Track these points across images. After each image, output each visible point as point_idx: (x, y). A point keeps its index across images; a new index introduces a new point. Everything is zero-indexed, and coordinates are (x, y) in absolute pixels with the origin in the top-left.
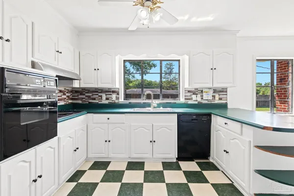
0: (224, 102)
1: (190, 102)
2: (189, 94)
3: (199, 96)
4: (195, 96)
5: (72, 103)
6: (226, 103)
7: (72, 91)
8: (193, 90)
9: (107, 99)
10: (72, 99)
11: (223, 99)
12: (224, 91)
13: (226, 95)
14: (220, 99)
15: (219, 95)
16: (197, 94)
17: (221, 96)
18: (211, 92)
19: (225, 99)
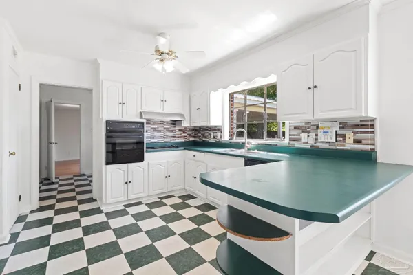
0: (369, 147)
1: (297, 145)
2: (296, 132)
3: (312, 135)
4: (306, 134)
5: (194, 141)
6: (373, 150)
7: (193, 130)
8: (303, 125)
9: (214, 137)
10: (194, 137)
11: (363, 142)
12: (366, 125)
13: (373, 132)
14: (358, 142)
15: (355, 133)
16: (309, 132)
17: (359, 136)
18: (336, 127)
19: (369, 142)
